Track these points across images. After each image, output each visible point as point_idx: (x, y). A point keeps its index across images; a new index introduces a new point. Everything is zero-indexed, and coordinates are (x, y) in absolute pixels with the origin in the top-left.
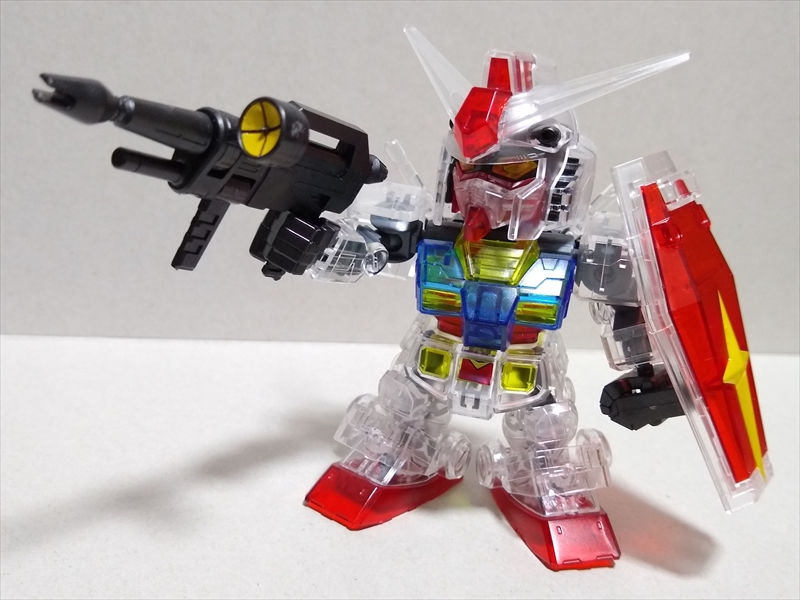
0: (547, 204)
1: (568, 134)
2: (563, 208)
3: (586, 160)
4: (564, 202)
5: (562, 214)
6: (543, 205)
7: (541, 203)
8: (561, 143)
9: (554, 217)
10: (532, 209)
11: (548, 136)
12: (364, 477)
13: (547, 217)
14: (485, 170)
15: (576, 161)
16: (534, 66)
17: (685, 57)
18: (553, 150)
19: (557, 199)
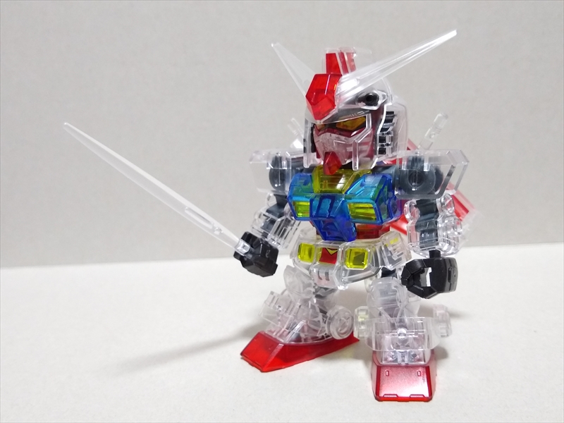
0: (376, 143)
1: (384, 96)
2: (388, 145)
3: (399, 112)
4: (388, 141)
5: (388, 149)
6: (373, 145)
7: (372, 143)
8: (380, 102)
9: (382, 152)
10: (367, 148)
11: (370, 99)
12: (276, 339)
13: (378, 153)
14: (332, 127)
15: (393, 113)
16: (355, 55)
17: (453, 34)
18: (375, 108)
19: (382, 140)
